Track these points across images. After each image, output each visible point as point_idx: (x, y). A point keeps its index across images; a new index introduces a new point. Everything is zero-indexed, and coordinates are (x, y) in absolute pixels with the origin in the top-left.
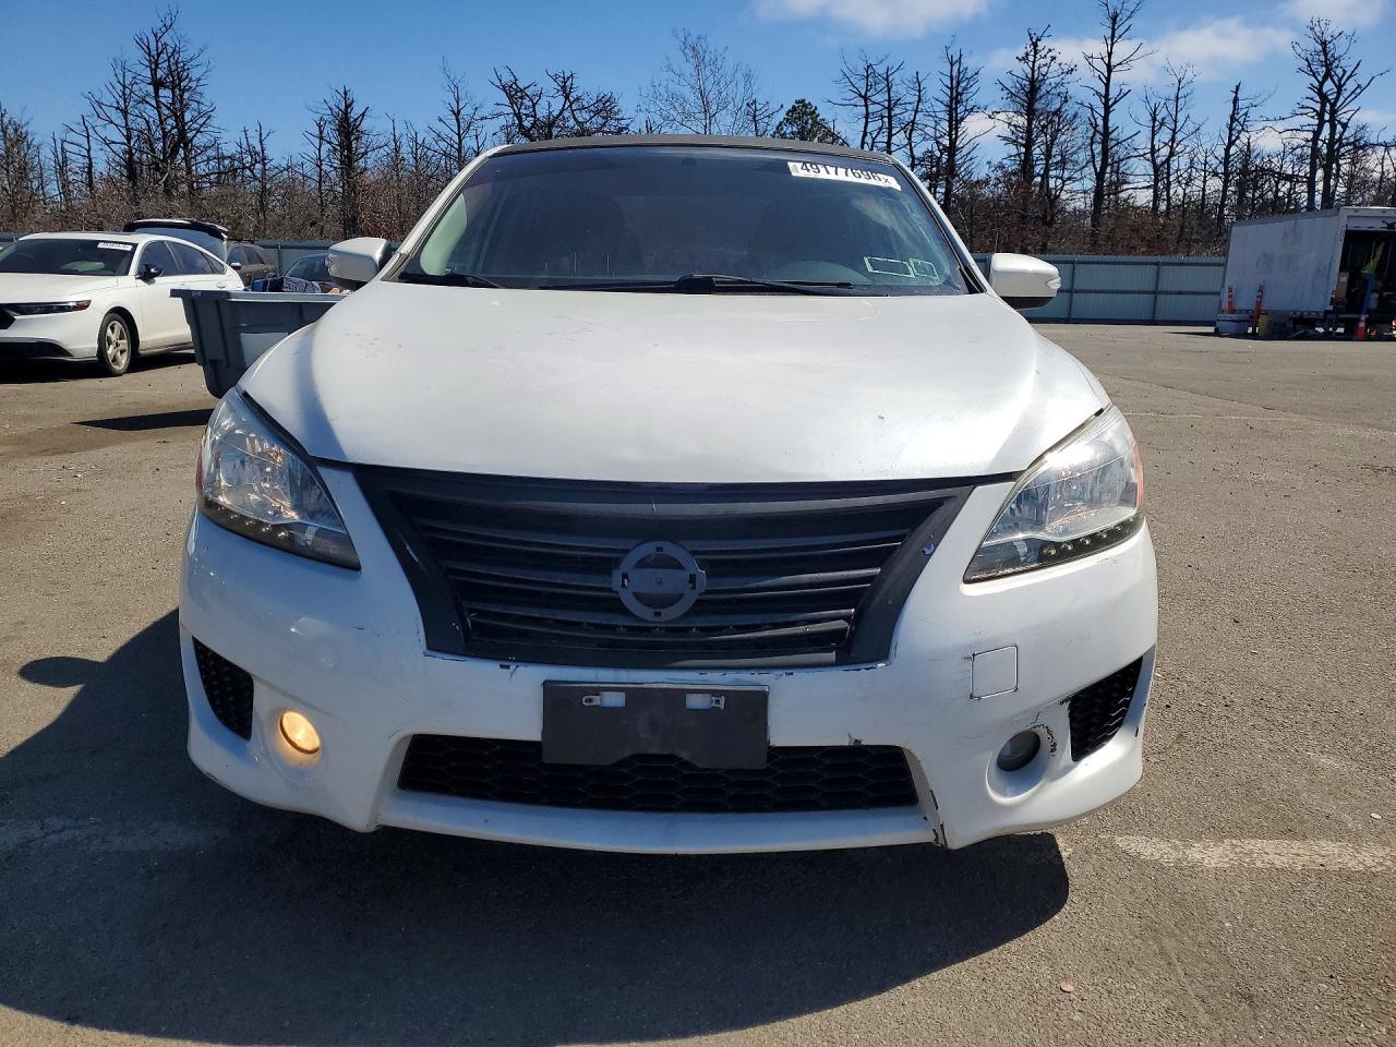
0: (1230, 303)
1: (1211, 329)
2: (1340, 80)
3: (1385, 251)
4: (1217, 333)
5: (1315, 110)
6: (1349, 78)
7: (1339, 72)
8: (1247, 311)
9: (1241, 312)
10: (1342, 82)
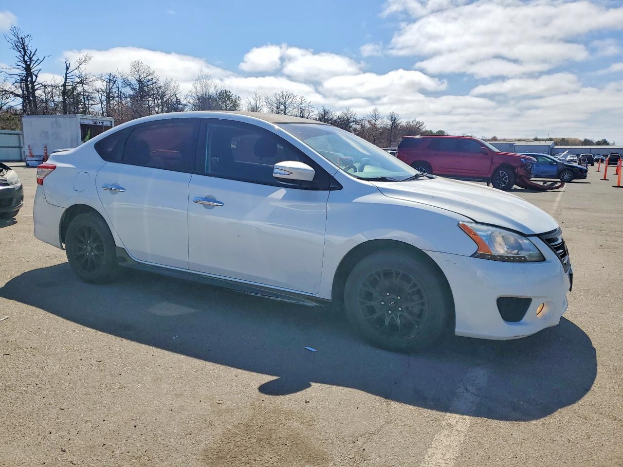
0: (30, 152)
1: (24, 164)
2: (30, 55)
3: (91, 131)
4: (28, 166)
5: (23, 67)
6: (34, 55)
7: (29, 52)
8: (40, 156)
9: (37, 156)
10: (31, 56)
